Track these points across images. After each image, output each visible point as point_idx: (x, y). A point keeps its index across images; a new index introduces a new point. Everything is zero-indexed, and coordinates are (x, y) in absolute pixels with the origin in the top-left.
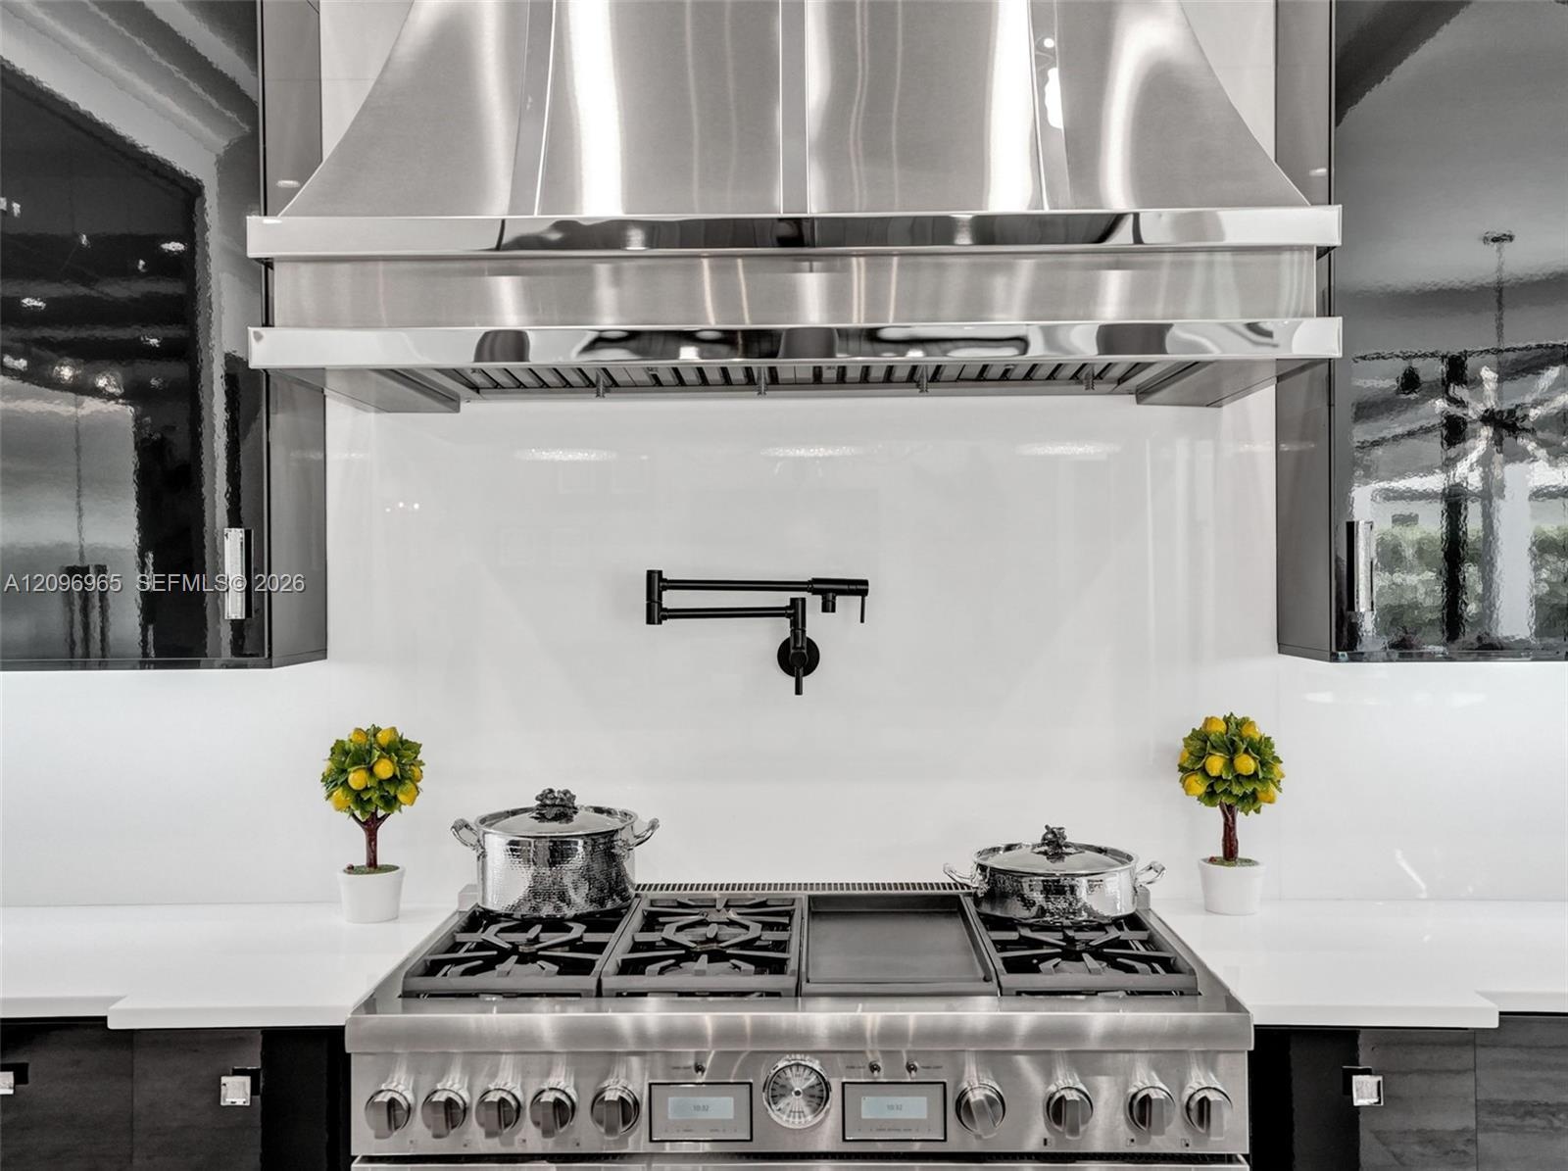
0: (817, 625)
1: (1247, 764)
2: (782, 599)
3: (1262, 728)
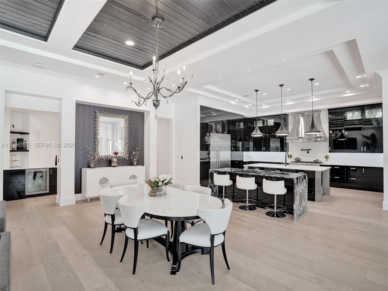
2: (307, 150)
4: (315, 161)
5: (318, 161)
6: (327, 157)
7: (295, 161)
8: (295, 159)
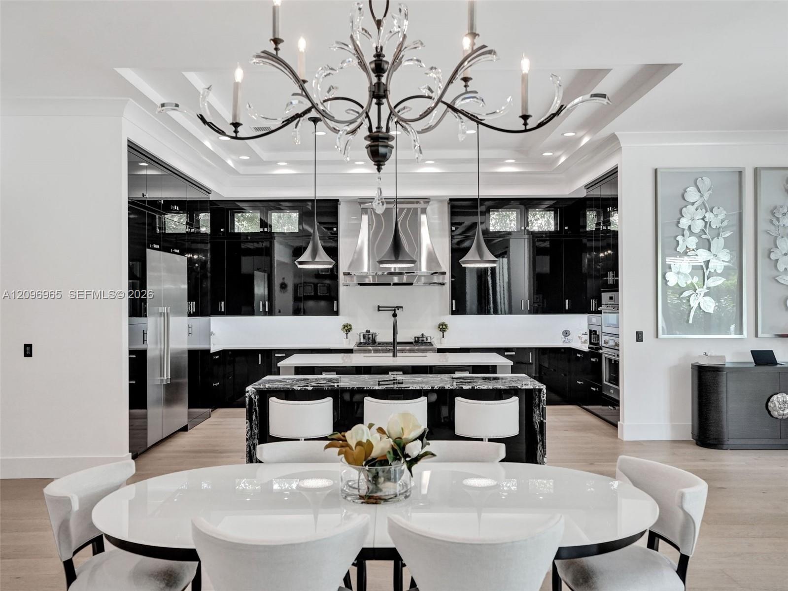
0: (397, 312)
1: (444, 327)
2: (393, 309)
3: (446, 323)
4: (418, 338)
5: (425, 339)
6: (443, 328)
7: (362, 341)
8: (362, 335)
